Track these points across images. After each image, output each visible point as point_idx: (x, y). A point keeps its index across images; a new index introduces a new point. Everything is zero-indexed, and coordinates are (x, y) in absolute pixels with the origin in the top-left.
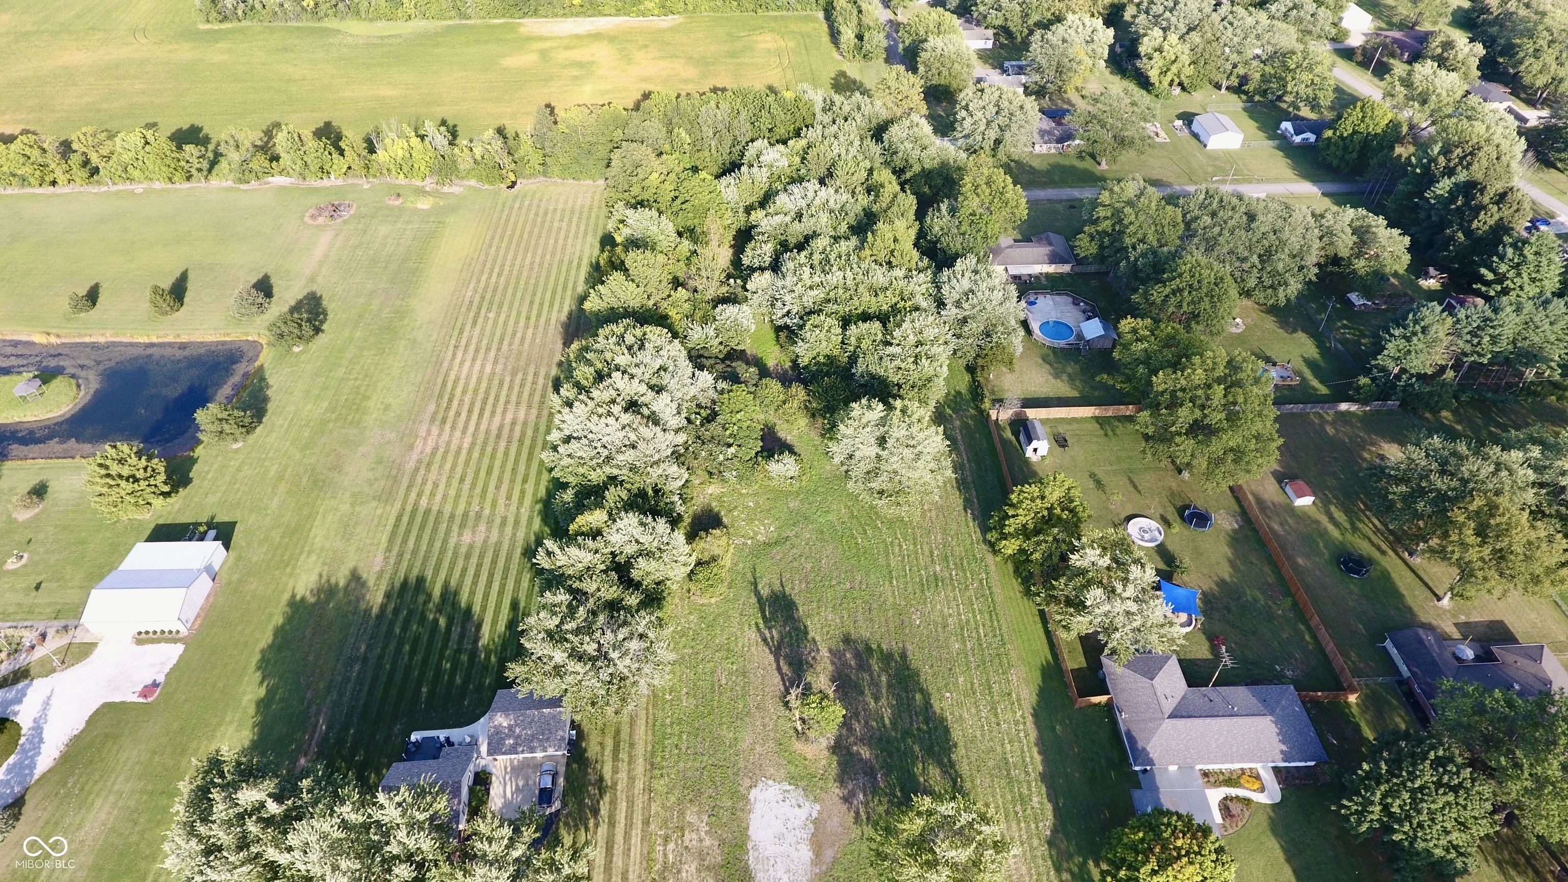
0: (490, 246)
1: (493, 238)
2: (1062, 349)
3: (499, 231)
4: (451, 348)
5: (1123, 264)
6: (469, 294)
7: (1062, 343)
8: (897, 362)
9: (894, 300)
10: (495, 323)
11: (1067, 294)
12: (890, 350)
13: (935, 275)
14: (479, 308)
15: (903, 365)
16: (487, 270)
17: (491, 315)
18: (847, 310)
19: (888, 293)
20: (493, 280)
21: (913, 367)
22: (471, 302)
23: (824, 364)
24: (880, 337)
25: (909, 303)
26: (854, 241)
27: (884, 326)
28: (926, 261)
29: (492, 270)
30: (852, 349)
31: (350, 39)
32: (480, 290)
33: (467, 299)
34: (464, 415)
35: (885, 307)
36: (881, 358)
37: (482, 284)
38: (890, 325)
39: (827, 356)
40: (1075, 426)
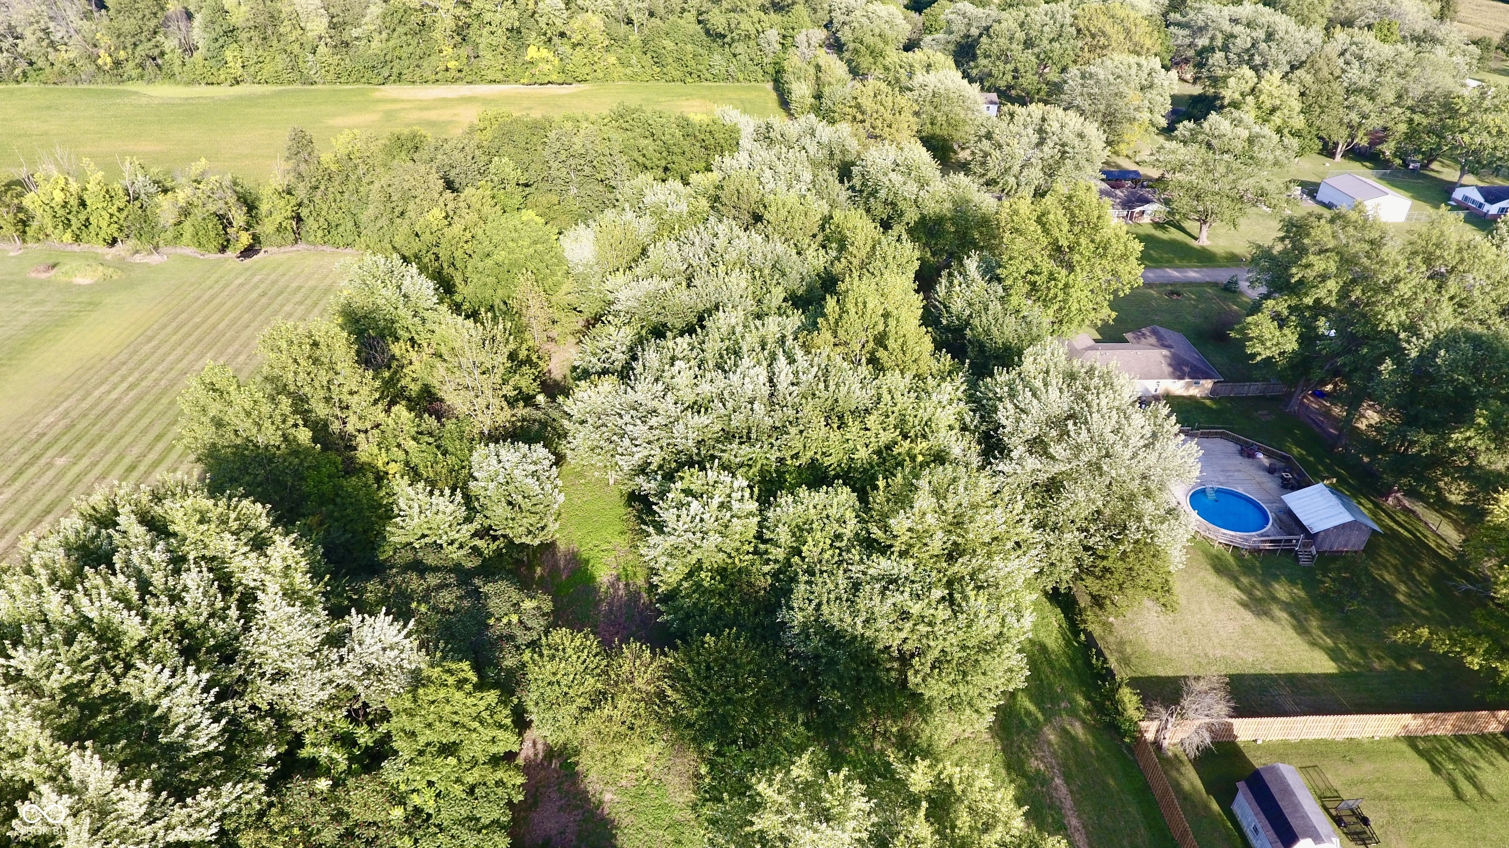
0: (150, 339)
1: (165, 326)
2: (1255, 551)
3: (184, 316)
5: (1387, 366)
6: (50, 419)
7: (1251, 538)
8: (902, 598)
9: (885, 437)
10: (59, 477)
11: (1223, 436)
12: (882, 565)
13: (973, 385)
14: (47, 448)
15: (916, 609)
16: (115, 379)
17: (60, 462)
18: (774, 455)
19: (872, 421)
20: (114, 395)
21: (943, 613)
23: (711, 592)
24: (851, 527)
25: (923, 445)
26: (796, 319)
27: (863, 498)
28: (947, 359)
29: (123, 379)
30: (779, 554)
31: (144, 101)
32: (74, 414)
35: (862, 454)
36: (856, 586)
37: (85, 405)
38: (878, 498)
39: (722, 572)
40: (1367, 768)
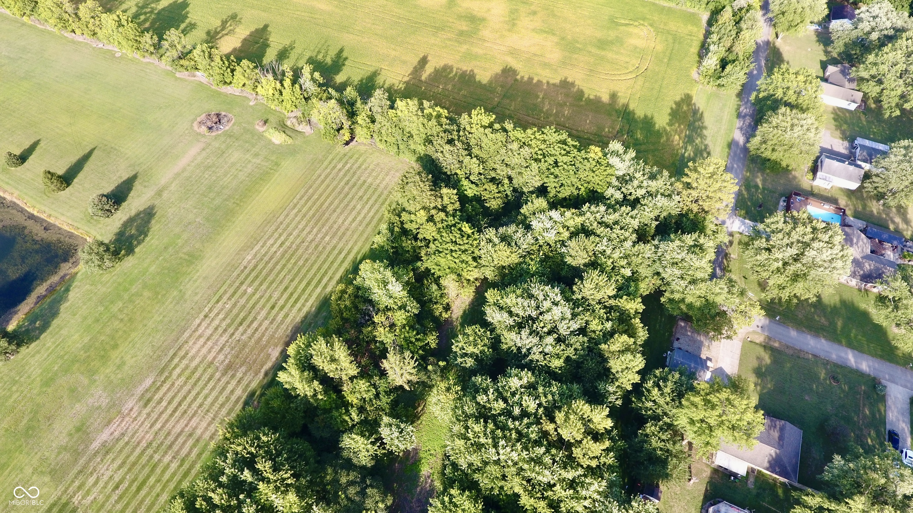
0: (295, 206)
1: (301, 198)
3: (311, 191)
4: (202, 316)
6: (249, 257)
10: (247, 302)
14: (246, 279)
16: (276, 234)
17: (250, 291)
20: (274, 249)
22: (245, 267)
29: (279, 237)
32: (258, 257)
33: (245, 263)
34: (164, 404)
37: (263, 252)
